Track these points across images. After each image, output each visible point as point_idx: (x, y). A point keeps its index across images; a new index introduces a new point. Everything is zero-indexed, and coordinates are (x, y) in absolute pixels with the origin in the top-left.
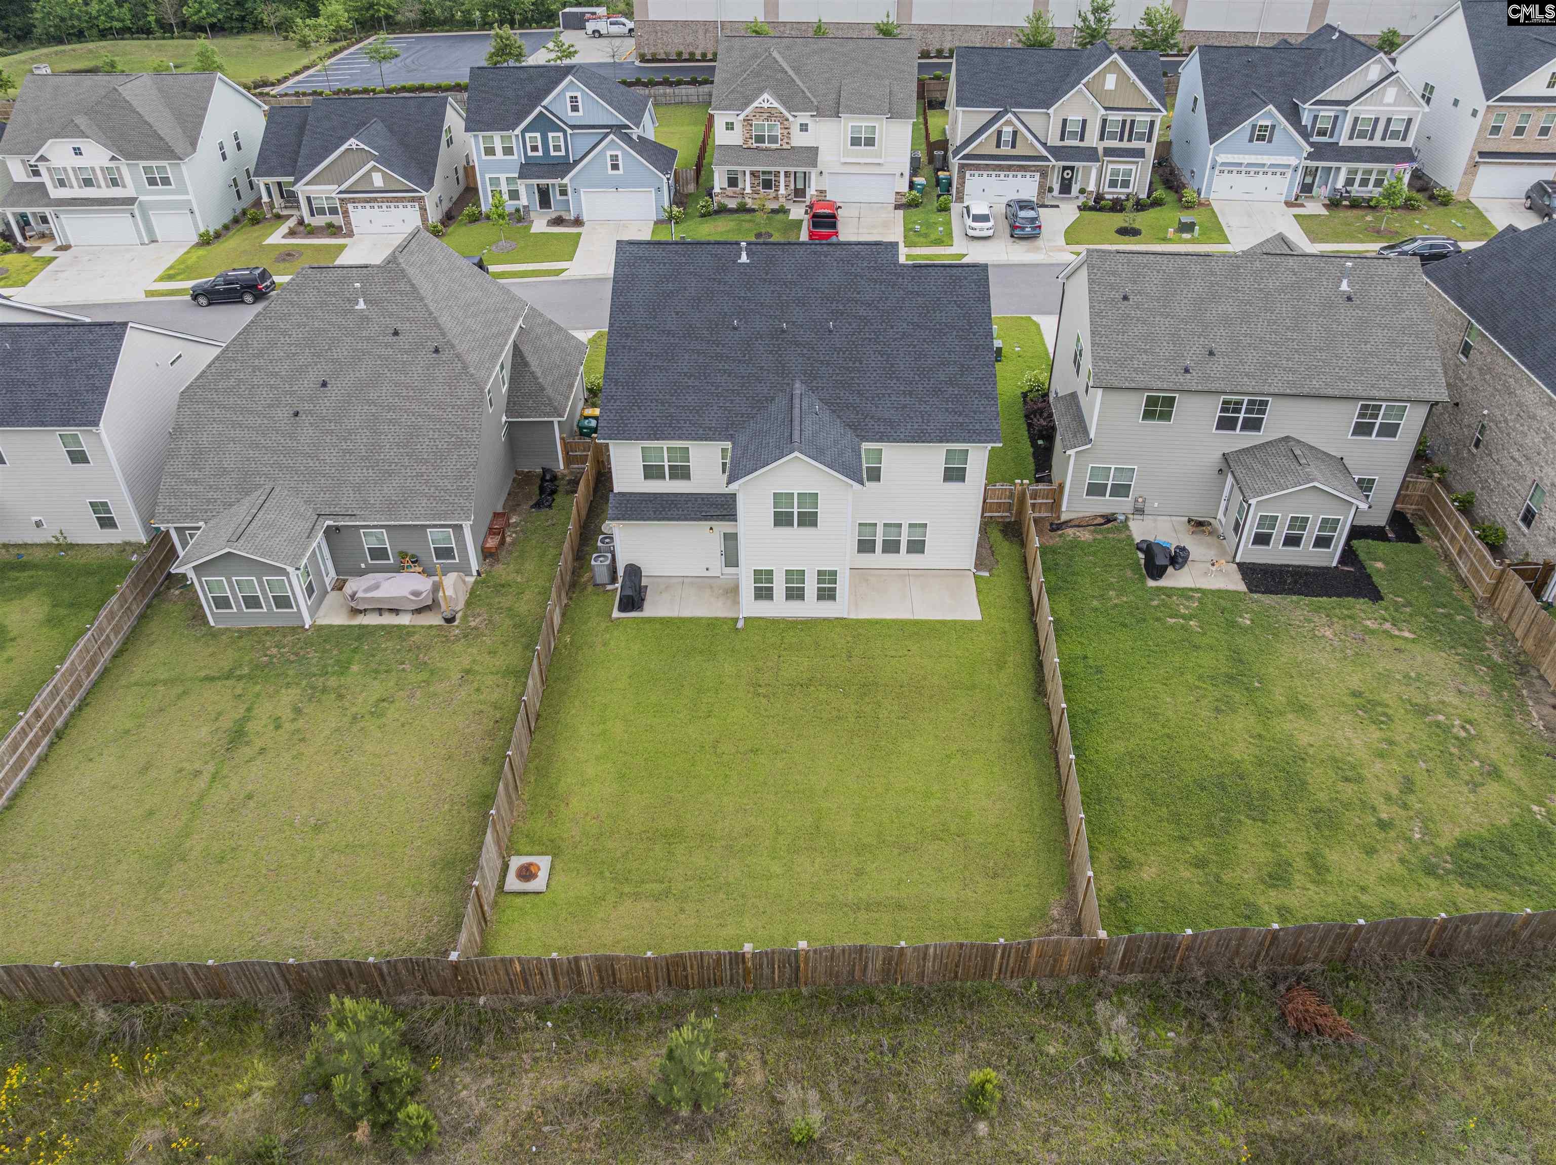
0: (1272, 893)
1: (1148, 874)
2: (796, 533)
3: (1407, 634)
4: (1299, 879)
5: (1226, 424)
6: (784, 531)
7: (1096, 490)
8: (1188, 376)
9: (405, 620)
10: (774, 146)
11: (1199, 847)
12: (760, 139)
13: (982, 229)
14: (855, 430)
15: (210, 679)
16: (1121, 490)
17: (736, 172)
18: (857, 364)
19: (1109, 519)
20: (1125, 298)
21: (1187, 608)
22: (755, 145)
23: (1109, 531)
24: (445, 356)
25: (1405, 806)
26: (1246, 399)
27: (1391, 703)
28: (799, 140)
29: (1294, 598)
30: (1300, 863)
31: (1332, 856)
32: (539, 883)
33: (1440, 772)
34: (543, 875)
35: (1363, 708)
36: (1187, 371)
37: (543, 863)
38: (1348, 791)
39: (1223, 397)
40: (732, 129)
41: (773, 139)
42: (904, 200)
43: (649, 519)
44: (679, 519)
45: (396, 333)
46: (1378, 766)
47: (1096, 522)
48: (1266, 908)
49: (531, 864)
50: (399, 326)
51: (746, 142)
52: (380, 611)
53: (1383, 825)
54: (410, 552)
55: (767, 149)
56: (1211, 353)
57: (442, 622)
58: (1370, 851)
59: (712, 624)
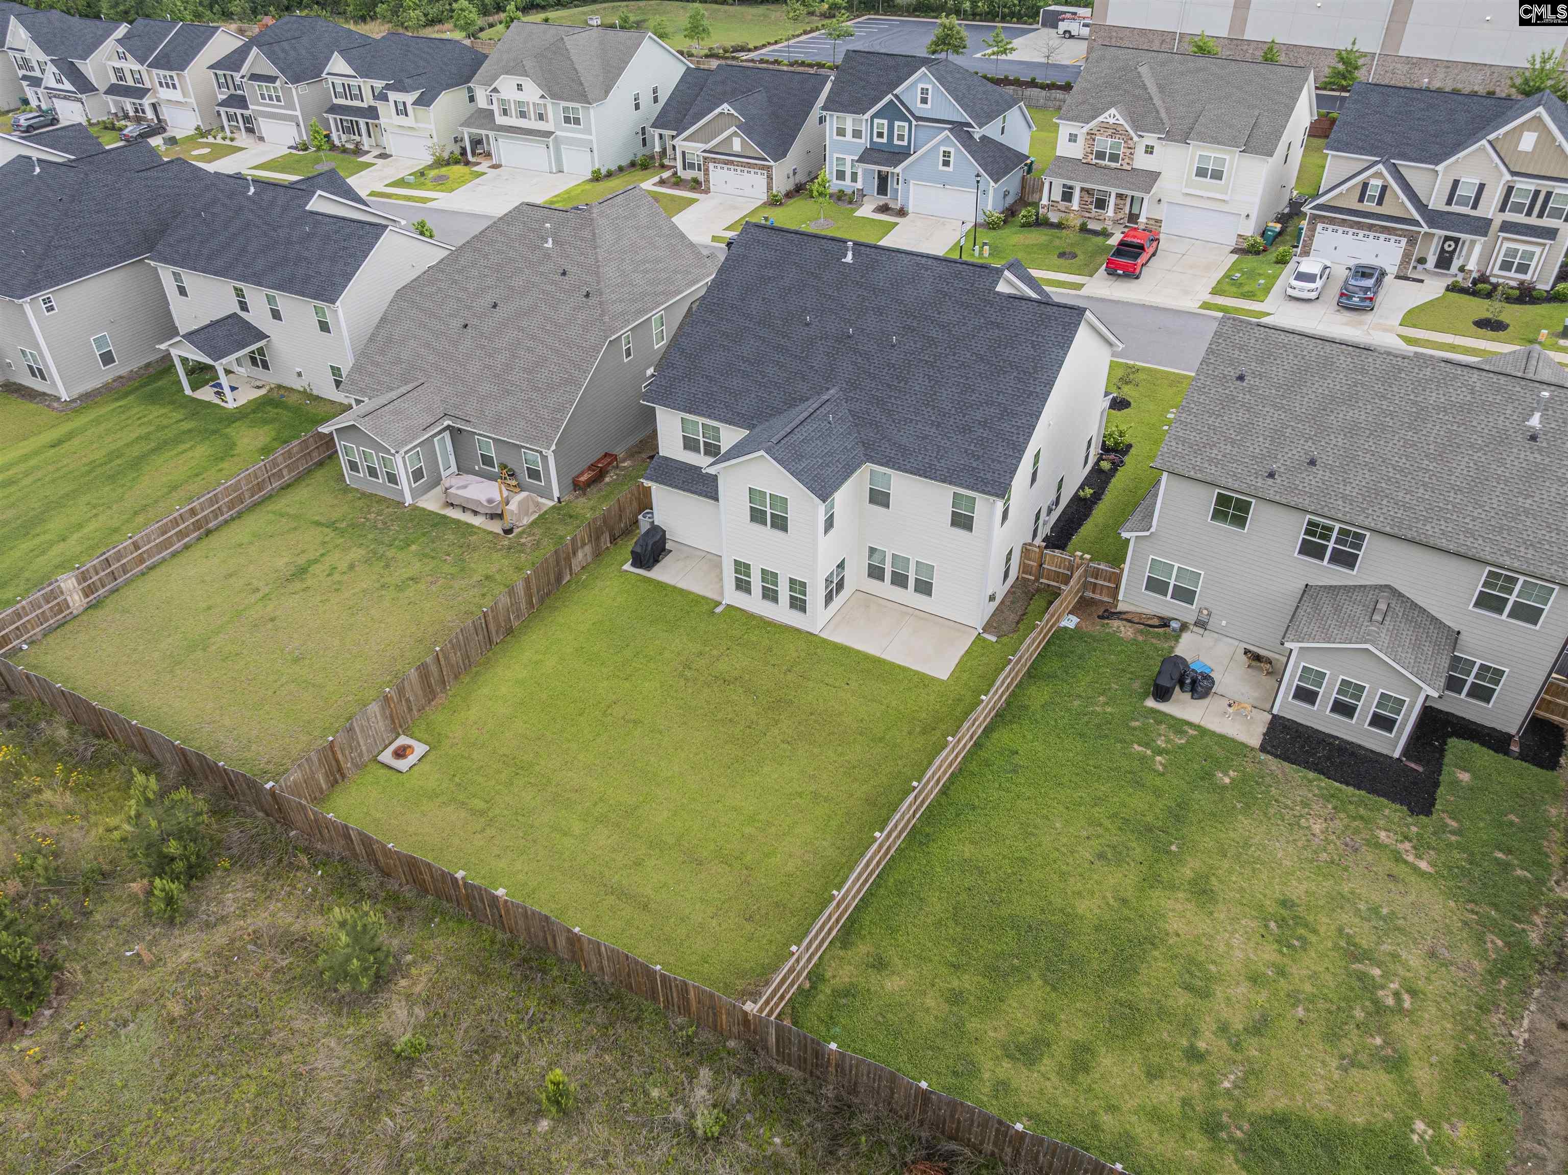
0: (1007, 1064)
1: (893, 984)
2: (767, 532)
3: (1423, 865)
4: (1047, 1064)
5: (1311, 550)
6: (757, 527)
7: (1156, 586)
8: (1270, 481)
9: (477, 521)
10: (1113, 165)
11: (968, 982)
12: (1100, 155)
13: (1301, 290)
14: (866, 449)
15: (318, 524)
16: (1185, 595)
17: (1071, 188)
18: (902, 384)
19: (1165, 623)
20: (1241, 378)
21: (1168, 741)
22: (1094, 161)
23: (1158, 636)
24: (592, 301)
25: (1236, 1047)
26: (1337, 526)
27: (1322, 930)
28: (1142, 161)
29: (1311, 775)
30: (1060, 1051)
31: (1106, 1060)
32: (402, 765)
33: (1316, 1030)
34: (412, 759)
35: (1282, 922)
36: (1271, 475)
37: (420, 749)
38: (1181, 999)
39: (1308, 516)
40: (1075, 141)
41: (1114, 158)
42: (1245, 245)
43: (676, 487)
44: (700, 494)
45: (564, 274)
46: (1243, 989)
47: (1149, 622)
48: (987, 1076)
49: (410, 747)
50: (568, 268)
51: (1086, 156)
52: (464, 509)
53: (1194, 1055)
54: (510, 466)
55: (1105, 168)
56: (1312, 463)
57: (501, 532)
58: (1153, 1074)
59: (698, 600)
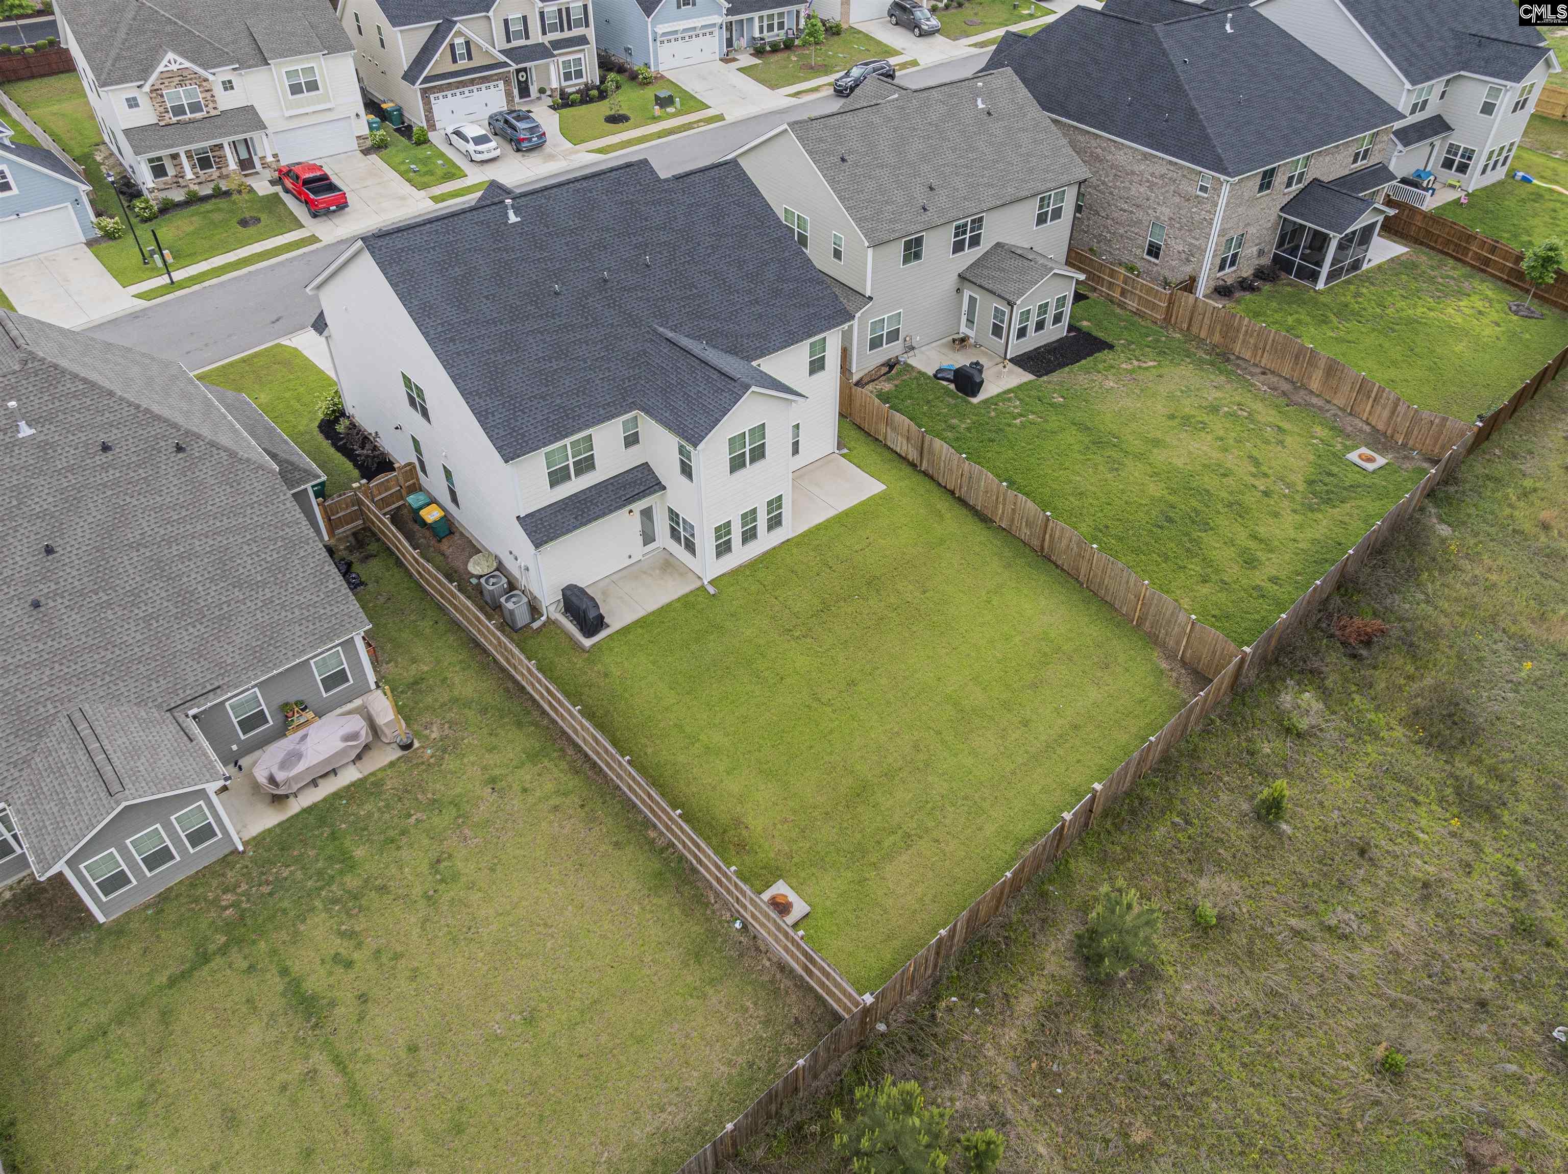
0: (1258, 572)
2: (751, 471)
4: (1261, 555)
5: (958, 247)
6: (741, 474)
7: (875, 343)
8: (928, 213)
10: (198, 115)
12: (179, 110)
13: (489, 151)
16: (894, 336)
17: (159, 159)
18: (694, 290)
19: (891, 365)
20: (843, 160)
21: (1015, 407)
22: (174, 120)
23: (899, 374)
24: (195, 451)
25: (1265, 475)
26: (969, 219)
27: (1193, 413)
28: (226, 101)
29: (1067, 369)
30: (1252, 544)
31: (1263, 530)
32: (800, 907)
33: (1260, 444)
34: (792, 897)
35: (1184, 424)
36: (924, 209)
37: (784, 889)
38: (1232, 482)
39: (955, 224)
40: (137, 105)
41: (195, 107)
42: (369, 143)
43: (576, 528)
44: (604, 514)
45: (106, 448)
46: (1230, 457)
47: (883, 372)
49: (773, 898)
50: (103, 437)
51: (161, 118)
54: (292, 700)
55: (192, 121)
56: (931, 189)
57: (400, 753)
58: (1275, 515)
59: (686, 601)
